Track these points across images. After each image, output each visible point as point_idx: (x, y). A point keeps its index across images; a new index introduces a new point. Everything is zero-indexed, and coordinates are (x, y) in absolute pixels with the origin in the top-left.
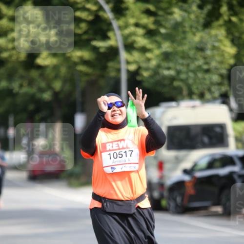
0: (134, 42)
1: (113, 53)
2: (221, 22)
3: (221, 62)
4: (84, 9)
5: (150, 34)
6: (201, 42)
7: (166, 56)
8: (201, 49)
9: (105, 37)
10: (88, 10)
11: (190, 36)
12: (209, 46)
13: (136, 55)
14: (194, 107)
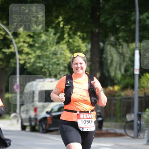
0: (23, 50)
1: (13, 55)
2: (64, 41)
3: (65, 61)
5: (31, 46)
6: (55, 50)
7: (39, 57)
8: (55, 54)
9: (9, 47)
11: (50, 48)
12: (59, 53)
13: (24, 56)
14: (52, 82)
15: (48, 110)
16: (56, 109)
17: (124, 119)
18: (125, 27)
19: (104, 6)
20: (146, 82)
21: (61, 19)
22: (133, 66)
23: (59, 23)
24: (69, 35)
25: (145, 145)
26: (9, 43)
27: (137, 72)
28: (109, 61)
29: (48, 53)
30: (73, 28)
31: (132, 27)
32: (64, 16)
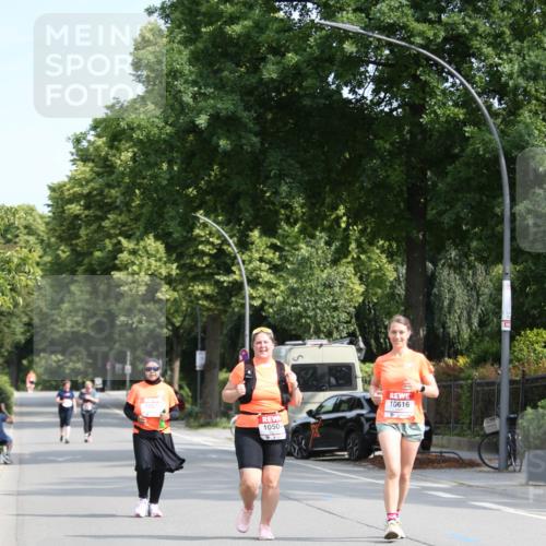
0: (258, 277)
1: (237, 287)
2: (349, 259)
3: (350, 301)
4: (208, 243)
5: (275, 269)
6: (328, 278)
7: (293, 292)
8: (328, 286)
9: (229, 272)
10: (212, 244)
11: (317, 272)
12: (337, 283)
13: (261, 291)
14: (321, 345)
15: (314, 407)
16: (329, 405)
17: (477, 428)
18: (482, 231)
19: (435, 185)
20: (525, 349)
21: (341, 210)
22: (498, 313)
23: (338, 219)
24: (359, 245)
25: (522, 485)
26: (229, 261)
27: (506, 328)
28: (446, 303)
29: (313, 284)
30: (369, 230)
31: (498, 229)
32: (348, 206)
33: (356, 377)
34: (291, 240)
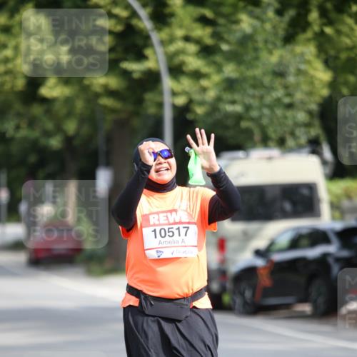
0: (183, 64)
1: (152, 79)
2: (309, 34)
3: (310, 94)
5: (206, 51)
6: (280, 63)
7: (230, 85)
8: (280, 74)
9: (141, 57)
11: (264, 55)
12: (292, 70)
13: (186, 83)
14: (270, 158)
15: (261, 243)
16: (284, 241)
24: (323, 13)
26: (140, 42)
29: (257, 72)
33: (319, 201)
34: (226, 10)
